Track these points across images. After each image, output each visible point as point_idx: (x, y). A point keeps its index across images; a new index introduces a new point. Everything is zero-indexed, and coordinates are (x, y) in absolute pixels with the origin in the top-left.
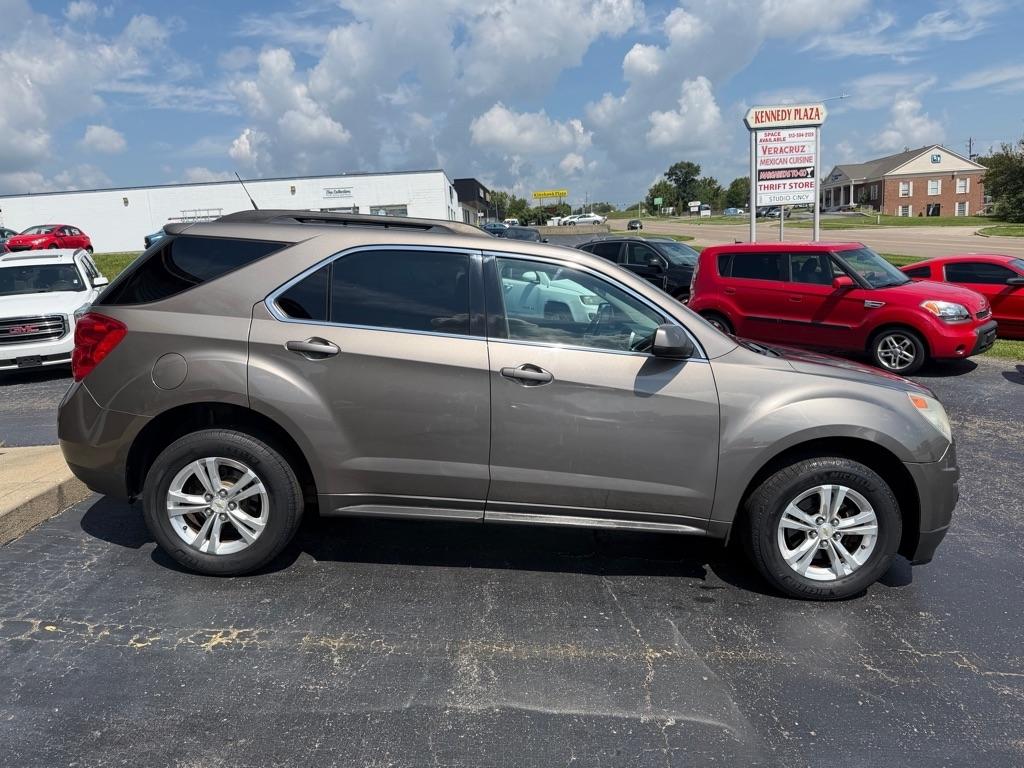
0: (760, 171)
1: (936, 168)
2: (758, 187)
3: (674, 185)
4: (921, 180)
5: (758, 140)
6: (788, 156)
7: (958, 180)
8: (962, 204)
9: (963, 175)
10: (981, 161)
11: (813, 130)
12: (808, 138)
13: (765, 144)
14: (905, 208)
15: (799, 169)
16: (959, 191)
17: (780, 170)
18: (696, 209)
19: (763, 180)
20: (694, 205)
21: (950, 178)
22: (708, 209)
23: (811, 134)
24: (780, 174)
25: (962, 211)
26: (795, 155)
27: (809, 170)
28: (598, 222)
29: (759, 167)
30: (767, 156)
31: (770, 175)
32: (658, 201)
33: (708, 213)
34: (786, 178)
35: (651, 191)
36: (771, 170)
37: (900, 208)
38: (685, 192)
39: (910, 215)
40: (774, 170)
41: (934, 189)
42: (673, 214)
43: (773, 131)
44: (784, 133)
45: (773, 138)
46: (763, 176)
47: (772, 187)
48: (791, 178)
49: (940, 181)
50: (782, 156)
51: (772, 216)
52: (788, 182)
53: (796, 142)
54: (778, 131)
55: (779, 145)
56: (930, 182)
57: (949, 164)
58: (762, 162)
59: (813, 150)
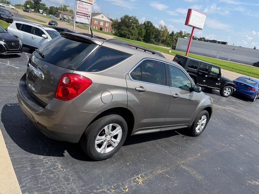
0: (77, 12)
1: (102, 19)
2: (76, 16)
3: (33, 3)
4: (99, 21)
5: (77, 3)
6: (84, 10)
7: (106, 23)
8: (107, 29)
9: (108, 22)
10: (111, 20)
11: (90, 5)
12: (89, 7)
13: (79, 5)
14: (96, 27)
15: (86, 14)
16: (106, 26)
17: (82, 13)
18: (42, 12)
19: (78, 14)
20: (41, 11)
21: (105, 22)
22: (45, 13)
23: (90, 6)
24: (82, 14)
25: (107, 31)
26: (86, 10)
27: (89, 15)
28: (14, 9)
29: (77, 11)
30: (79, 8)
31: (79, 14)
32: (28, 6)
33: (45, 14)
34: (83, 16)
35: (25, 2)
36: (80, 13)
37: (95, 26)
38: (36, 5)
39: (96, 29)
40: (81, 13)
41: (102, 24)
42: (34, 12)
43: (81, 2)
44: (84, 3)
45: (81, 4)
46: (78, 13)
47: (80, 17)
48: (84, 16)
49: (103, 22)
50: (83, 10)
51: (65, 21)
52: (84, 17)
53: (87, 7)
54: (82, 2)
55: (82, 6)
56: (101, 22)
57: (105, 19)
58: (78, 10)
59: (90, 10)
